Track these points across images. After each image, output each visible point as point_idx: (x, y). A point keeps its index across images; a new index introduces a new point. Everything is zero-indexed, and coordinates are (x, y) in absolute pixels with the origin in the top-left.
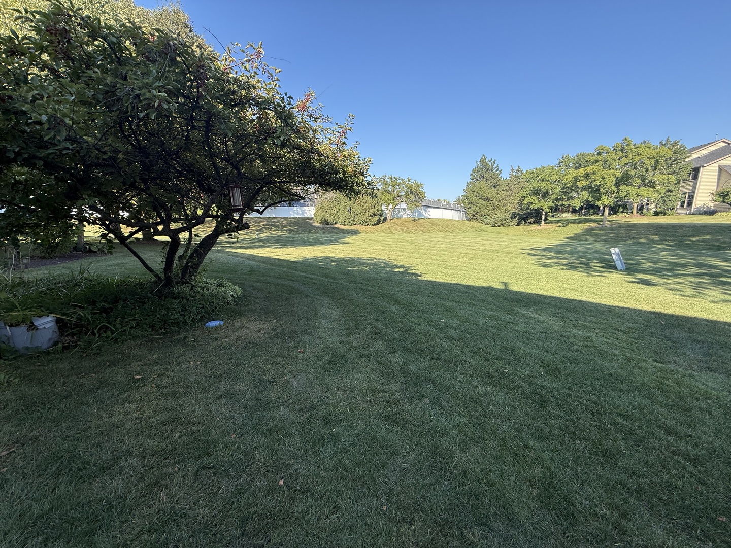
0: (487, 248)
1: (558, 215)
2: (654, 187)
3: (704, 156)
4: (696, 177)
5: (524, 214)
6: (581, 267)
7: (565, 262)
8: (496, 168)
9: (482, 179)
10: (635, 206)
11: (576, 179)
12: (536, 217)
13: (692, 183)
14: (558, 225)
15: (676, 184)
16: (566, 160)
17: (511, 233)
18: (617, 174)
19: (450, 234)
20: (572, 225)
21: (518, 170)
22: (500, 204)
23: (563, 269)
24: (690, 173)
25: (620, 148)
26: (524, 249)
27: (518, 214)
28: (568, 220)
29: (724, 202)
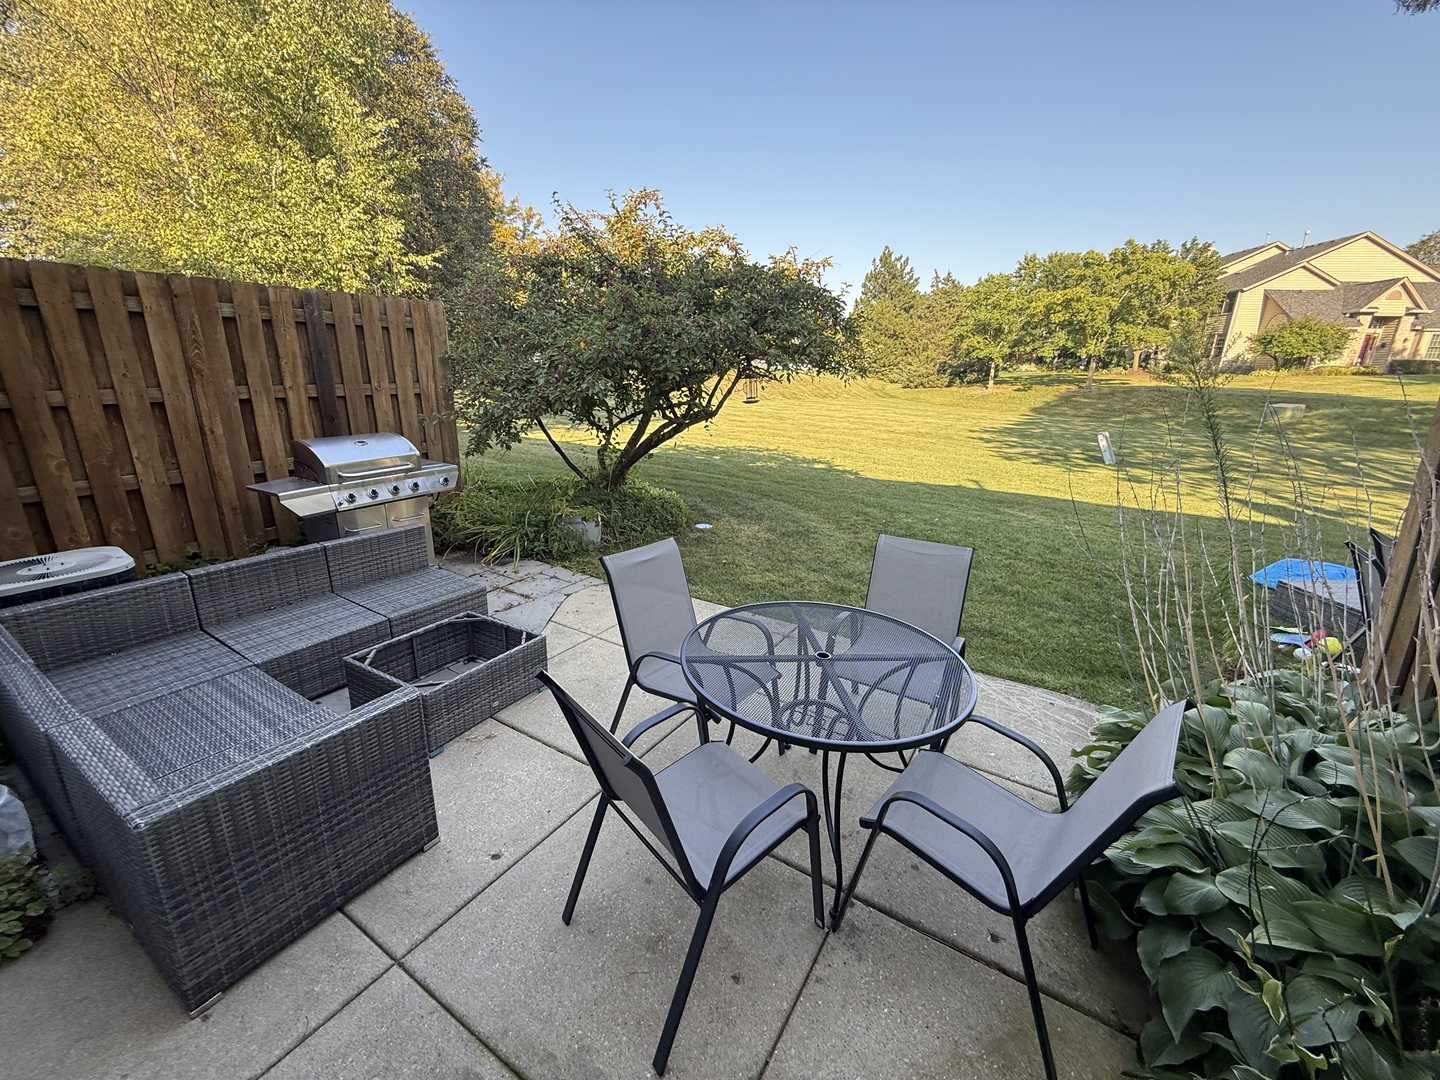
0: (910, 429)
1: (1014, 367)
2: (1167, 327)
3: (1246, 272)
4: (1230, 309)
5: (959, 366)
6: (1057, 460)
7: (1034, 452)
8: (908, 273)
9: (883, 294)
10: (1137, 354)
11: (1049, 309)
12: (979, 371)
13: (1224, 318)
14: (1015, 387)
15: (1200, 320)
16: (1031, 264)
17: (938, 400)
18: (1114, 303)
19: (834, 402)
20: (1038, 387)
21: (948, 279)
22: (916, 345)
23: (1034, 463)
24: (1222, 302)
25: (1120, 258)
26: (971, 431)
27: (951, 366)
28: (1031, 377)
29: (1264, 353)
